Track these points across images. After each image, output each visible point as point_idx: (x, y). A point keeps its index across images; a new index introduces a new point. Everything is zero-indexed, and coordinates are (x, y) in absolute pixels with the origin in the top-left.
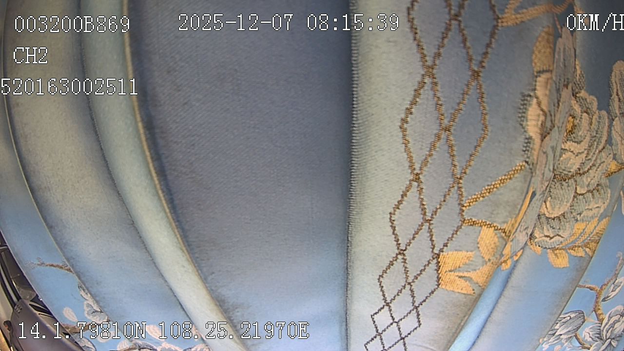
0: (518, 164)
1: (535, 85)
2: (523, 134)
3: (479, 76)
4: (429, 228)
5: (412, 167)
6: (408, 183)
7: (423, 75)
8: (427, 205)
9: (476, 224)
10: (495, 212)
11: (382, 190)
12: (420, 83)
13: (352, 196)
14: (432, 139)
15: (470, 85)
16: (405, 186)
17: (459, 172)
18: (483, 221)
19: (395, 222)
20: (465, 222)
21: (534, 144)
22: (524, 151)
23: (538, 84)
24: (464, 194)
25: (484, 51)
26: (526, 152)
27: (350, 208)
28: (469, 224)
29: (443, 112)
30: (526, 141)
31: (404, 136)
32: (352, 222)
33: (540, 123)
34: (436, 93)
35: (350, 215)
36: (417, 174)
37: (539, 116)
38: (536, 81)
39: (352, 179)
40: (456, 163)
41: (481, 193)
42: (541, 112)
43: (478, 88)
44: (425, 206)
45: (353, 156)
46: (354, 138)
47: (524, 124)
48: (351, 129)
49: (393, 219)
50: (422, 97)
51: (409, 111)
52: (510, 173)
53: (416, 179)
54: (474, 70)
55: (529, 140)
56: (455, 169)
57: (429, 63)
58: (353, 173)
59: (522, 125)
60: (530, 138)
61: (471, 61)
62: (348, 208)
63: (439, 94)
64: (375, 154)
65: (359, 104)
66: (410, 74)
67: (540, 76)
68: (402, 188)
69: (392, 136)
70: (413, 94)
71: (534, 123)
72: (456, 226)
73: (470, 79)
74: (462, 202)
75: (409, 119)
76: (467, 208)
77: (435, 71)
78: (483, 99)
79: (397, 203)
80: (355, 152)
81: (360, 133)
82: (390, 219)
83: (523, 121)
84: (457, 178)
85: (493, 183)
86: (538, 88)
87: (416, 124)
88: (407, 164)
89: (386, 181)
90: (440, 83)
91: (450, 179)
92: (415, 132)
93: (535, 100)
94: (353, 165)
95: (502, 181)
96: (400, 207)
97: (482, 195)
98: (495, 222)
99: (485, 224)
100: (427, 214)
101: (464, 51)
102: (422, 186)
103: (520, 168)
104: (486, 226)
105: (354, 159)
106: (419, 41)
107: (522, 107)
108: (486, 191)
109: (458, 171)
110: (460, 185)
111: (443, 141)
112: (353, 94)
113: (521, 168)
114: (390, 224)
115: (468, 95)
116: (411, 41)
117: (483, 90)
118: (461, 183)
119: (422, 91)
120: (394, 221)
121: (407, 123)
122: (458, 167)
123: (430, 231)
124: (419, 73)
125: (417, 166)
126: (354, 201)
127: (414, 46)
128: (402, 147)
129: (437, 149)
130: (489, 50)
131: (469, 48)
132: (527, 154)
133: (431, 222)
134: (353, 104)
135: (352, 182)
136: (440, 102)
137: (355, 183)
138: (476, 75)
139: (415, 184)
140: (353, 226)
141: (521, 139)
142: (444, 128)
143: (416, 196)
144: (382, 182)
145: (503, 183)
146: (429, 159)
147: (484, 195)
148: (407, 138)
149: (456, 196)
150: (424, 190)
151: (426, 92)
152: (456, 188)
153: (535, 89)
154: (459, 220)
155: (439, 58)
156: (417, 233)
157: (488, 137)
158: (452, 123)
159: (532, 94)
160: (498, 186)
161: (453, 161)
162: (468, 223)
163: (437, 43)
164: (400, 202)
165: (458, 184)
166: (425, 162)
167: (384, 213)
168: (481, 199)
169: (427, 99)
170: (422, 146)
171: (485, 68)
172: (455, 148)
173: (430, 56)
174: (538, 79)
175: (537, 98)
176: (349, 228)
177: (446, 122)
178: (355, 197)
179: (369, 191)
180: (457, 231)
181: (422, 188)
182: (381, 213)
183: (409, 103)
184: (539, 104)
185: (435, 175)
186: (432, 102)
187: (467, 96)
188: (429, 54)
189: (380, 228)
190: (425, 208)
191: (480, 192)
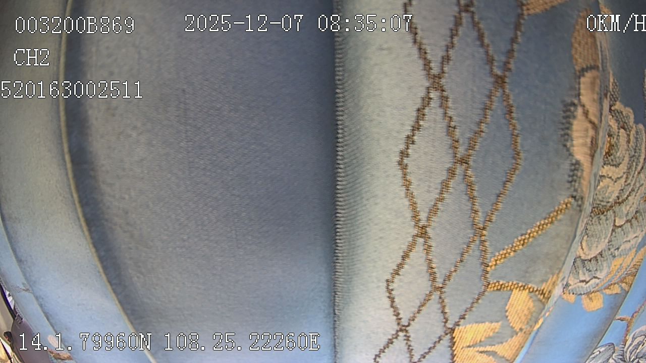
0: (562, 202)
1: (579, 89)
2: (568, 158)
3: (505, 82)
4: (440, 298)
5: (415, 217)
6: (410, 239)
7: (428, 88)
8: (438, 268)
9: (504, 288)
10: (530, 270)
11: (375, 251)
12: (423, 100)
13: (337, 259)
14: (444, 176)
15: (493, 96)
16: (407, 244)
17: (482, 219)
18: (514, 283)
19: (393, 292)
20: (490, 286)
21: (583, 170)
22: (571, 182)
23: (582, 86)
24: (489, 250)
25: (509, 47)
26: (573, 183)
27: (335, 275)
28: (495, 288)
29: (457, 137)
30: (573, 167)
31: (405, 175)
32: (339, 292)
33: (589, 140)
34: (447, 112)
35: (335, 283)
36: (423, 227)
37: (587, 130)
38: (579, 84)
39: (337, 237)
40: (476, 207)
41: (513, 246)
42: (589, 125)
43: (505, 99)
44: (435, 270)
45: (338, 207)
46: (339, 183)
47: (568, 144)
48: (336, 171)
49: (391, 288)
50: (427, 118)
51: (410, 140)
52: (552, 215)
53: (422, 234)
54: (497, 75)
55: (576, 166)
56: (476, 215)
57: (435, 71)
58: (338, 230)
59: (565, 146)
60: (578, 163)
61: (492, 63)
62: (333, 274)
63: (450, 113)
64: (367, 202)
65: (345, 136)
66: (410, 88)
67: (583, 76)
68: (403, 246)
69: (388, 176)
70: (415, 115)
71: (581, 141)
72: (477, 292)
73: (493, 89)
74: (486, 261)
75: (410, 151)
76: (493, 267)
77: (443, 81)
78: (512, 114)
79: (396, 268)
80: (340, 202)
81: (347, 176)
82: (387, 288)
83: (567, 140)
84: (480, 229)
85: (529, 231)
86: (582, 91)
87: (420, 157)
88: (408, 214)
89: (381, 238)
90: (451, 96)
91: (469, 231)
92: (419, 168)
93: (580, 110)
94: (338, 219)
95: (541, 227)
96: (400, 273)
97: (513, 249)
98: (530, 282)
99: (516, 286)
100: (438, 280)
101: (481, 50)
102: (430, 243)
103: (564, 206)
104: (518, 289)
105: (339, 211)
106: (421, 44)
107: (564, 121)
108: (518, 243)
109: (480, 218)
110: (483, 238)
111: (458, 178)
112: (337, 125)
113: (566, 206)
114: (388, 294)
115: (491, 110)
116: (410, 45)
117: (511, 102)
118: (485, 235)
119: (426, 111)
120: (392, 290)
121: (407, 157)
122: (480, 214)
123: (442, 301)
124: (422, 86)
125: (423, 216)
126: (340, 266)
127: (415, 51)
128: (401, 190)
129: (451, 190)
130: (515, 46)
131: (488, 46)
132: (574, 186)
133: (443, 290)
134: (337, 138)
135: (338, 241)
136: (453, 124)
137: (341, 243)
138: (500, 81)
139: (421, 240)
140: (340, 296)
141: (566, 166)
142: (459, 159)
143: (422, 257)
144: (376, 240)
145: (542, 230)
146: (440, 205)
147: (517, 248)
148: (408, 177)
149: (477, 253)
150: (433, 249)
151: (434, 112)
152: (477, 242)
153: (579, 95)
154: (481, 284)
155: (448, 62)
156: (422, 305)
157: (520, 167)
158: (471, 151)
159: (576, 101)
160: (535, 234)
161: (474, 205)
162: (495, 286)
163: (444, 43)
164: (400, 266)
165: (481, 236)
166: (434, 210)
167: (379, 281)
168: (512, 254)
169: (435, 121)
170: (429, 187)
171: (511, 71)
172: (476, 187)
173: (436, 61)
174: (582, 80)
175: (583, 106)
176: (334, 300)
177: (461, 151)
178: (342, 260)
179: (359, 252)
180: (478, 299)
181: (431, 246)
182: (375, 280)
183: (410, 128)
184: (586, 113)
185: (448, 227)
186: (441, 125)
187: (490, 112)
188: (433, 59)
189: (374, 299)
190: (435, 273)
191: (511, 246)
